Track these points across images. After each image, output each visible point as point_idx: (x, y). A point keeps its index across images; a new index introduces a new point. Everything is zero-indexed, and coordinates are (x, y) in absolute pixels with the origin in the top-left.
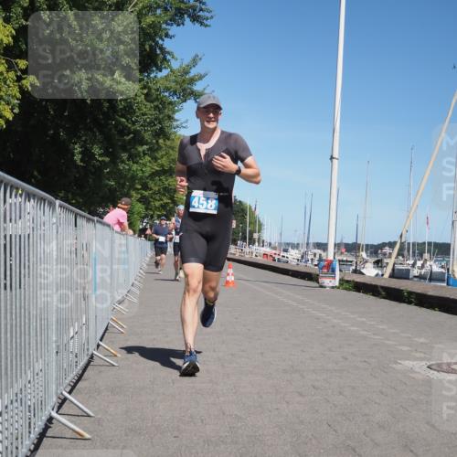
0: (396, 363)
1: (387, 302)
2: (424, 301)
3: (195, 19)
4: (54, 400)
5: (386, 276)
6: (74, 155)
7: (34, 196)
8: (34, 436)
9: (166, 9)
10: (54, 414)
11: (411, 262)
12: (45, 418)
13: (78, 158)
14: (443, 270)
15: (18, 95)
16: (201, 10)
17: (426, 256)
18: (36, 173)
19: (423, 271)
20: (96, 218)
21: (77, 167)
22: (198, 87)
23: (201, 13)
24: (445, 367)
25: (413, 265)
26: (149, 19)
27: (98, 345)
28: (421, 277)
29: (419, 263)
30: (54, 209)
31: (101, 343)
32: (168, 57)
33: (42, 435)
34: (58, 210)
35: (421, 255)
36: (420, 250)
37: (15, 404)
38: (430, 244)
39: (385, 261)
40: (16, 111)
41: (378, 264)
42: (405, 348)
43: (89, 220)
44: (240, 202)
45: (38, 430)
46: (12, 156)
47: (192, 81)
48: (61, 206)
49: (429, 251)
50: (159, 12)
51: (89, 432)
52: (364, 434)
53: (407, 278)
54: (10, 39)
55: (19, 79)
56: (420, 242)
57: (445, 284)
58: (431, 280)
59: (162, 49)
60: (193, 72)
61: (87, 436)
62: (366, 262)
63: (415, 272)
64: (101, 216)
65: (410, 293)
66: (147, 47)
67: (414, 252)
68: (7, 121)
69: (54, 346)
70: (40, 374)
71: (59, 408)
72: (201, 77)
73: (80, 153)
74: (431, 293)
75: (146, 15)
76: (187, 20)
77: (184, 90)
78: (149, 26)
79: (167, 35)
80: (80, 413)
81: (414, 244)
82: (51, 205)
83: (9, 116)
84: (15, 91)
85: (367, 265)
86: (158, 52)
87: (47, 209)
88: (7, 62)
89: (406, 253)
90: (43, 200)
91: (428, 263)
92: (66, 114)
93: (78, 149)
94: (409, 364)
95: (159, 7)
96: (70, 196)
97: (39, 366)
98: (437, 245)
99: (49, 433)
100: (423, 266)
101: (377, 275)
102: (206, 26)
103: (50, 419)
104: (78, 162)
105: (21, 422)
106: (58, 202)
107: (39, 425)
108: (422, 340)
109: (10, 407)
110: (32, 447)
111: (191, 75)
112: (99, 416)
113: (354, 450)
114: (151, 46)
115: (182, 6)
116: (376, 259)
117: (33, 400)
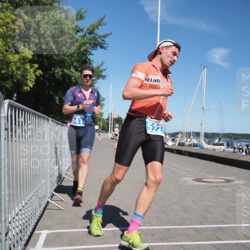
0: (181, 179)
1: (177, 155)
2: (191, 154)
3: (102, 47)
4: (49, 195)
5: (177, 145)
6: (55, 100)
7: (41, 117)
8: (42, 209)
9: (90, 44)
10: (49, 200)
11: (185, 139)
12: (46, 202)
13: (57, 101)
14: (198, 142)
15: (35, 78)
16: (104, 44)
17: (192, 137)
18: (41, 108)
19: (190, 143)
20: (65, 125)
21: (57, 105)
22: (103, 74)
23: (104, 45)
24: (199, 180)
25: (186, 141)
26: (84, 48)
27: (66, 174)
28: (190, 145)
29: (189, 140)
30: (49, 121)
31: (68, 173)
32: (92, 62)
33: (45, 209)
34: (50, 121)
35: (190, 137)
36: (189, 135)
37: (34, 197)
38: (193, 132)
39: (176, 139)
40: (34, 83)
41: (173, 140)
42: (184, 173)
43: (62, 125)
44: (120, 118)
45: (43, 206)
46: (32, 101)
47: (101, 71)
48: (51, 120)
49: (193, 135)
50: (88, 45)
51: (63, 207)
52: (169, 206)
53: (184, 146)
54: (32, 57)
55: (35, 71)
56: (189, 131)
57: (199, 148)
58: (193, 146)
59: (89, 59)
60: (102, 68)
61: (62, 208)
62: (168, 140)
63: (187, 143)
64: (67, 124)
65: (186, 152)
66: (84, 59)
67: (186, 136)
68: (30, 88)
69: (49, 174)
70: (44, 185)
71: (51, 198)
72: (105, 70)
73: (59, 99)
74: (193, 151)
75: (82, 46)
76: (99, 48)
77: (98, 75)
78: (84, 50)
79: (91, 54)
80: (60, 200)
81: (186, 133)
82: (48, 120)
83: (31, 86)
84: (33, 76)
85: (169, 141)
86: (88, 60)
87: (46, 121)
88: (30, 65)
89: (183, 136)
90: (44, 118)
91: (192, 140)
92: (53, 84)
93: (57, 98)
94: (185, 179)
95: (88, 43)
96: (55, 116)
97: (43, 182)
98: (196, 133)
99: (48, 207)
100: (190, 141)
101: (173, 145)
102: (106, 49)
103: (48, 202)
104: (58, 103)
105: (37, 203)
106: (50, 119)
107: (44, 205)
108: (190, 170)
109: (33, 198)
110: (41, 213)
111: (101, 69)
112: (67, 201)
113: (165, 212)
114: (85, 58)
115: (96, 42)
116: (172, 139)
117: (41, 195)
